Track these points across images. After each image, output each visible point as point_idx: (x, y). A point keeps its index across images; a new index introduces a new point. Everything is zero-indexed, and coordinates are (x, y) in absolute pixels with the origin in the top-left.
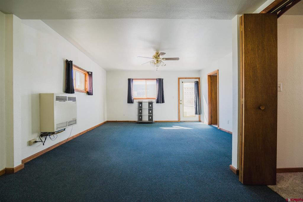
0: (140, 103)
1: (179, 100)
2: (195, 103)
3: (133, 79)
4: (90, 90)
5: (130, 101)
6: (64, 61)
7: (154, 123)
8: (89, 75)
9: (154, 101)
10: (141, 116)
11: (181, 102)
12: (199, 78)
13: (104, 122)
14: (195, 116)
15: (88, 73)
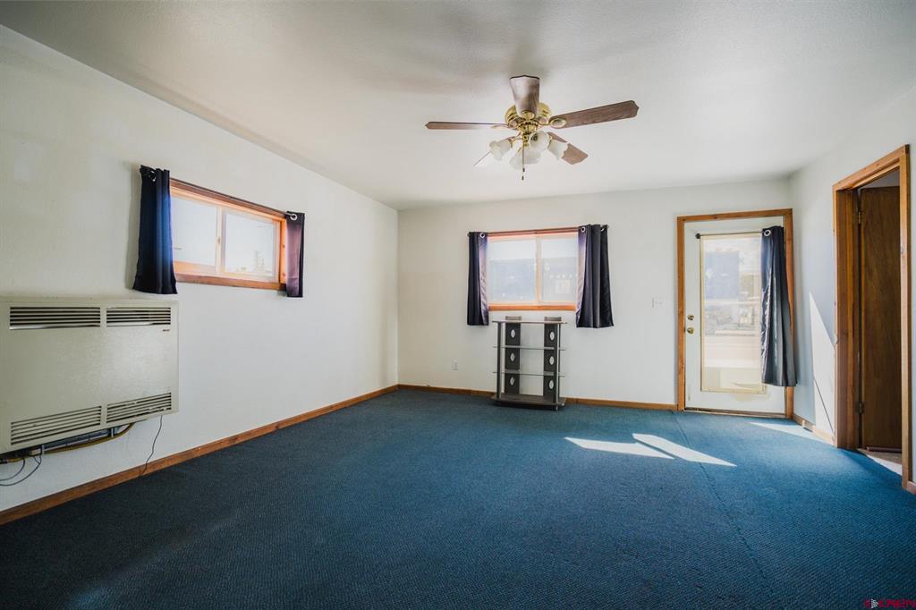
0: (514, 326)
1: (680, 313)
2: (763, 330)
3: (486, 235)
4: (291, 280)
5: (476, 316)
6: (133, 172)
7: (561, 408)
8: (290, 223)
9: (570, 317)
10: (517, 377)
11: (688, 324)
12: (788, 214)
13: (383, 388)
14: (764, 391)
15: (287, 216)
